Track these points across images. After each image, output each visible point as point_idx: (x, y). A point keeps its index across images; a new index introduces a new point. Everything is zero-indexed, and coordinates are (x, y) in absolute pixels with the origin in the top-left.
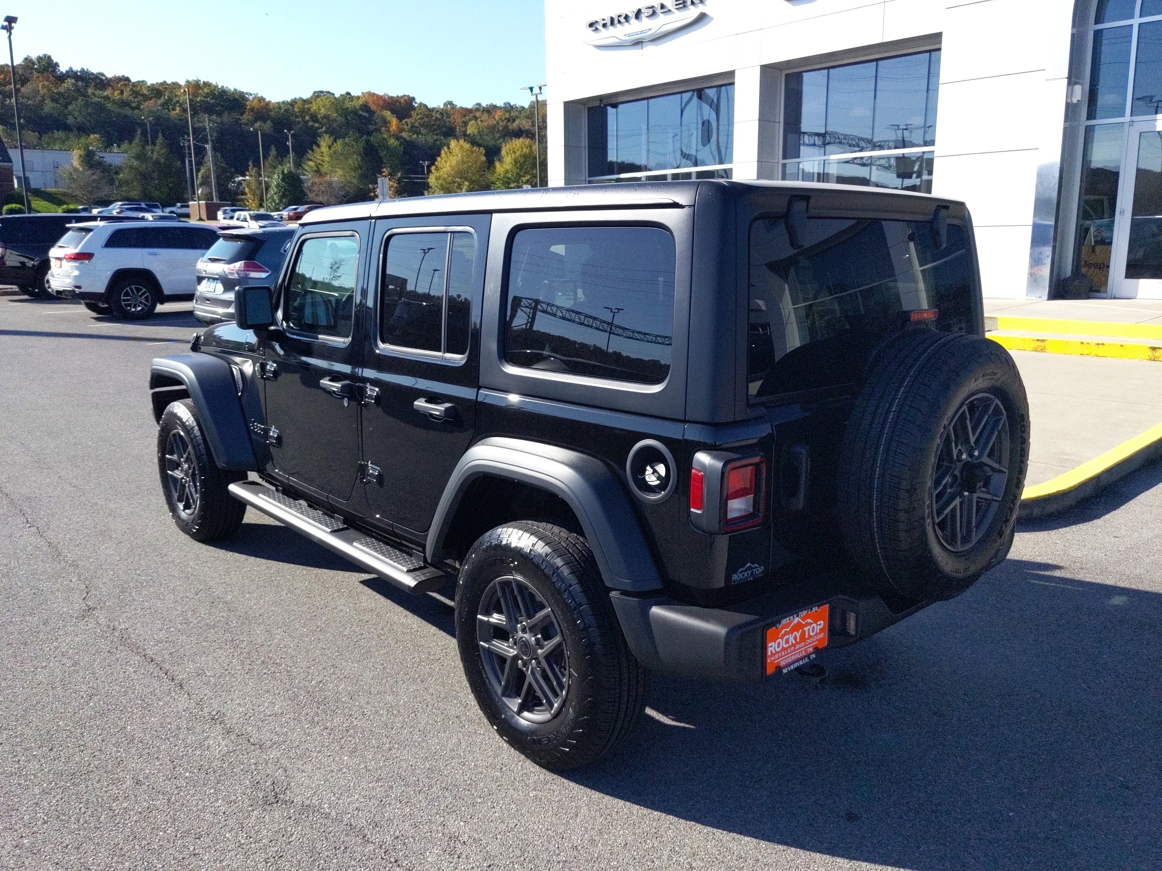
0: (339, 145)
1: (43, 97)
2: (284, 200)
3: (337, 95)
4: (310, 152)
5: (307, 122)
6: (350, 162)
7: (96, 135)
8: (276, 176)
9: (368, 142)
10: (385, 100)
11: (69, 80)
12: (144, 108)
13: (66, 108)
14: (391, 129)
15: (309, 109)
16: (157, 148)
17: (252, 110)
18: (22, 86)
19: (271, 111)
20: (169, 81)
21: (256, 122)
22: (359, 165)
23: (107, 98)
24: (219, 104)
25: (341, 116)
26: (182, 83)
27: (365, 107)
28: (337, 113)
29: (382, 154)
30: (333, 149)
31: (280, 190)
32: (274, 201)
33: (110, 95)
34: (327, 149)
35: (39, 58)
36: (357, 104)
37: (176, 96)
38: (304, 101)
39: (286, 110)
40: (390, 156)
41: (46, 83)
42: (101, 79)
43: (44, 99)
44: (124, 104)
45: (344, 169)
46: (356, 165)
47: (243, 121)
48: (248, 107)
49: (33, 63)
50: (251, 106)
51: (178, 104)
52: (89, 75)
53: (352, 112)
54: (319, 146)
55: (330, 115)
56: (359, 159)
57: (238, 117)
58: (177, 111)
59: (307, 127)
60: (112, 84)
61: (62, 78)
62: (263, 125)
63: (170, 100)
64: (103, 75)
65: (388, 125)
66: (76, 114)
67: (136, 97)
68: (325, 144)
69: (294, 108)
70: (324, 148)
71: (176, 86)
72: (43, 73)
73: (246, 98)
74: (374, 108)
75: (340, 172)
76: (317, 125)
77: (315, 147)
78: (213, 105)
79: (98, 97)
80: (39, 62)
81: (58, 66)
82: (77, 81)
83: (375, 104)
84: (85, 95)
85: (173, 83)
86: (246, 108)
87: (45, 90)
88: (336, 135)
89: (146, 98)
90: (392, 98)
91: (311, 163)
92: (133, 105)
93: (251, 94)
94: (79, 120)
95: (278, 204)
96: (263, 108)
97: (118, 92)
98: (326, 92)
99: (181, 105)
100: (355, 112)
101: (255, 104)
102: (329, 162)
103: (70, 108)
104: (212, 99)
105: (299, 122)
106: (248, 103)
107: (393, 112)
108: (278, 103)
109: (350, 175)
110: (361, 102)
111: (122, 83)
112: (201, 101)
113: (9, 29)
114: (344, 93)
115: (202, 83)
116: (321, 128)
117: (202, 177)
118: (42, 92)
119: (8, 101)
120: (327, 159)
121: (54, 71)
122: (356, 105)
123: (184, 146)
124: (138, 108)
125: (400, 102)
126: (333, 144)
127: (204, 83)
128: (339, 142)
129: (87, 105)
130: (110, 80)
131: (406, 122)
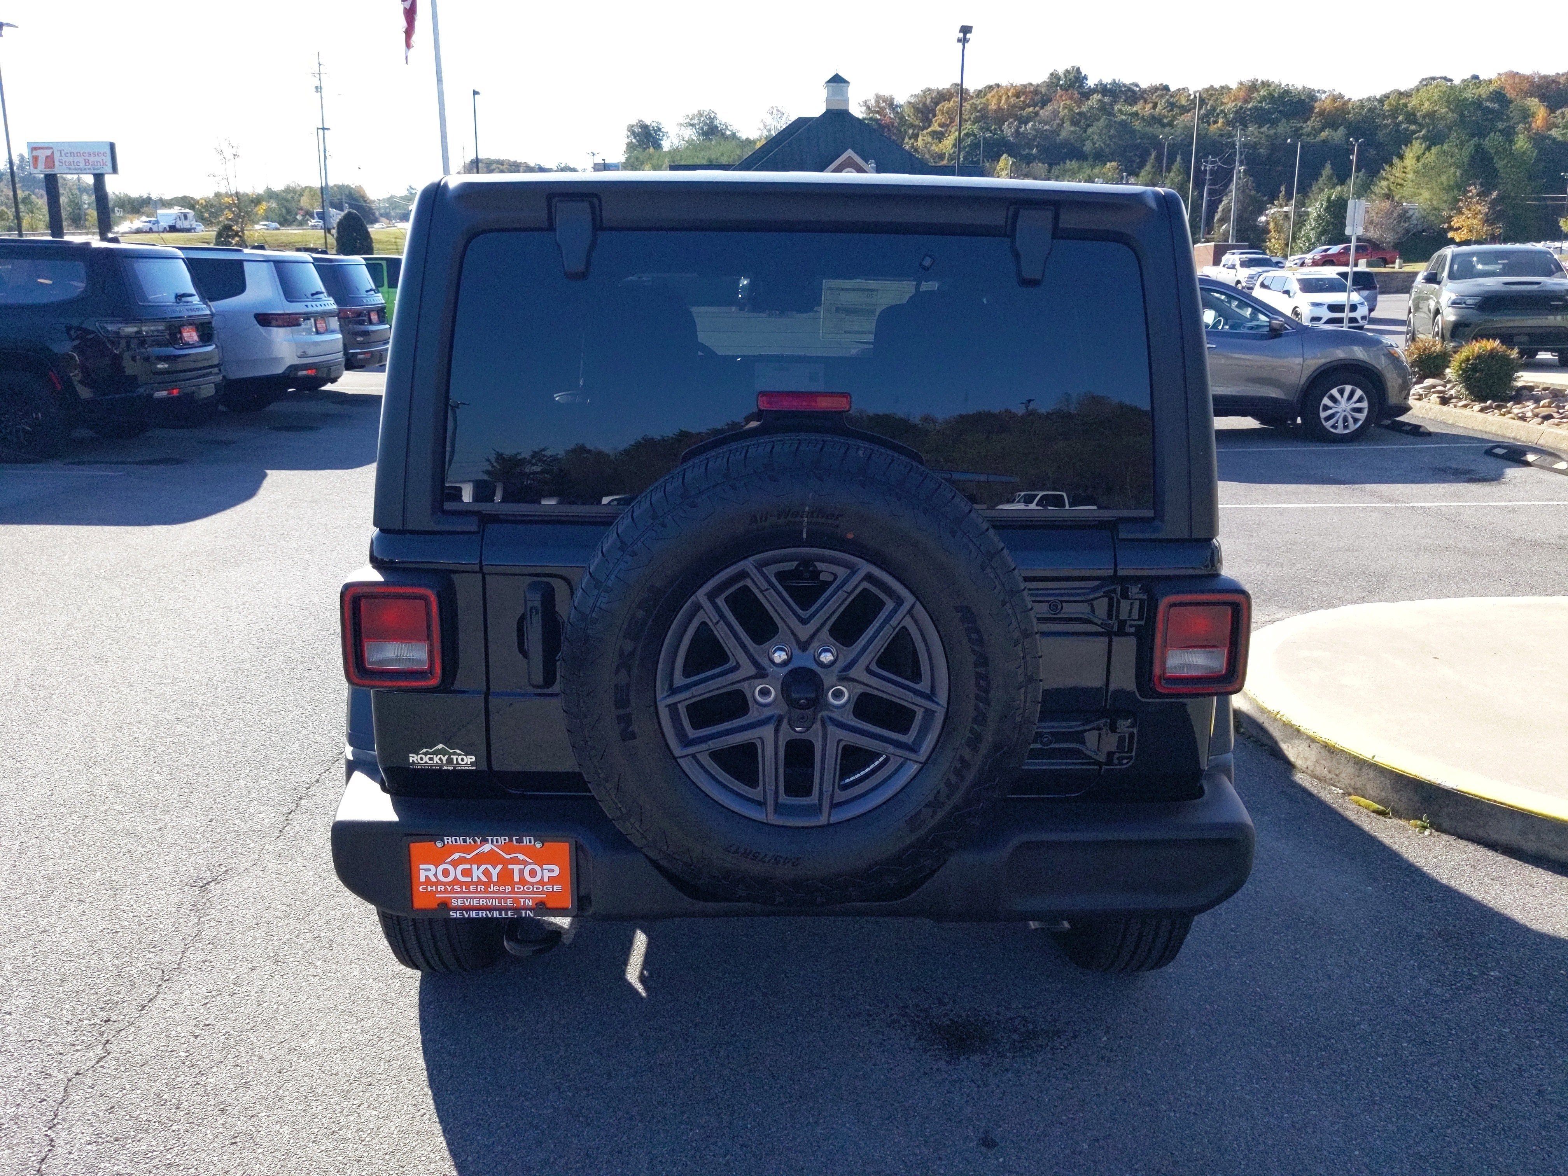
0: (1431, 157)
1: (1062, 120)
2: (1323, 238)
3: (1457, 82)
4: (1387, 167)
5: (1398, 125)
6: (1444, 178)
7: (1113, 163)
8: (1318, 205)
9: (1478, 147)
10: (1532, 83)
11: (1095, 96)
12: (1176, 125)
13: (1085, 132)
14: (1533, 125)
15: (1405, 105)
16: (1172, 174)
17: (1322, 113)
18: (1042, 108)
19: (1349, 113)
20: (1217, 86)
21: (1323, 130)
22: (1456, 182)
23: (1136, 114)
24: (1276, 110)
25: (1453, 111)
26: (1234, 86)
27: (1499, 96)
28: (1448, 107)
29: (1499, 164)
30: (1422, 161)
31: (1320, 224)
32: (1309, 240)
33: (1139, 111)
34: (1414, 161)
35: (1067, 72)
36: (1484, 92)
37: (1223, 103)
38: (1401, 93)
39: (1370, 110)
40: (1512, 166)
41: (1068, 102)
42: (1134, 92)
43: (1063, 123)
44: (1156, 120)
45: (1432, 188)
46: (1452, 183)
47: (1305, 130)
48: (1316, 110)
49: (1059, 79)
50: (1320, 108)
51: (1223, 115)
52: (1120, 87)
53: (1473, 103)
54: (1401, 157)
55: (1436, 111)
56: (1458, 174)
57: (1298, 125)
58: (1219, 124)
59: (1398, 131)
60: (1146, 96)
61: (1087, 94)
62: (1332, 133)
63: (1214, 109)
64: (1137, 85)
65: (1530, 119)
66: (1096, 137)
67: (1172, 110)
68: (1411, 155)
69: (1383, 105)
70: (1409, 160)
71: (1225, 89)
72: (1067, 90)
73: (1317, 97)
74: (1511, 94)
75: (1426, 194)
76: (1413, 127)
77: (1395, 160)
78: (1269, 112)
79: (1125, 115)
80: (1066, 77)
81: (1087, 79)
82: (1103, 96)
83: (1514, 90)
84: (1111, 114)
85: (1222, 87)
86: (1313, 112)
87: (1066, 111)
88: (1434, 140)
89: (1184, 110)
90: (1545, 77)
91: (1384, 183)
92: (1165, 121)
93: (1325, 92)
94: (1097, 145)
95: (1313, 244)
96: (1337, 109)
97: (1151, 105)
98: (1441, 78)
99: (1226, 115)
100: (1477, 104)
101: (1328, 105)
102: (1412, 181)
103: (1090, 130)
104: (1267, 104)
105: (1386, 126)
106: (1316, 105)
107: (1543, 98)
108: (1361, 101)
109: (1440, 199)
110: (1492, 88)
111: (1159, 93)
112: (1255, 108)
113: (964, 41)
114: (1468, 76)
115: (1259, 82)
116: (1420, 131)
117: (1223, 210)
118: (1061, 114)
119: (1023, 128)
120: (1410, 176)
121: (1081, 86)
122: (1482, 92)
123: (1206, 170)
124: (1170, 124)
125: (1559, 83)
126: (1424, 154)
127: (1263, 82)
128: (1434, 150)
129: (1109, 126)
130: (1144, 91)
131: (1562, 113)
